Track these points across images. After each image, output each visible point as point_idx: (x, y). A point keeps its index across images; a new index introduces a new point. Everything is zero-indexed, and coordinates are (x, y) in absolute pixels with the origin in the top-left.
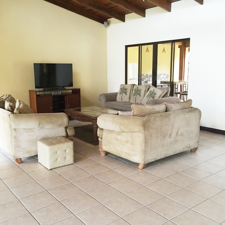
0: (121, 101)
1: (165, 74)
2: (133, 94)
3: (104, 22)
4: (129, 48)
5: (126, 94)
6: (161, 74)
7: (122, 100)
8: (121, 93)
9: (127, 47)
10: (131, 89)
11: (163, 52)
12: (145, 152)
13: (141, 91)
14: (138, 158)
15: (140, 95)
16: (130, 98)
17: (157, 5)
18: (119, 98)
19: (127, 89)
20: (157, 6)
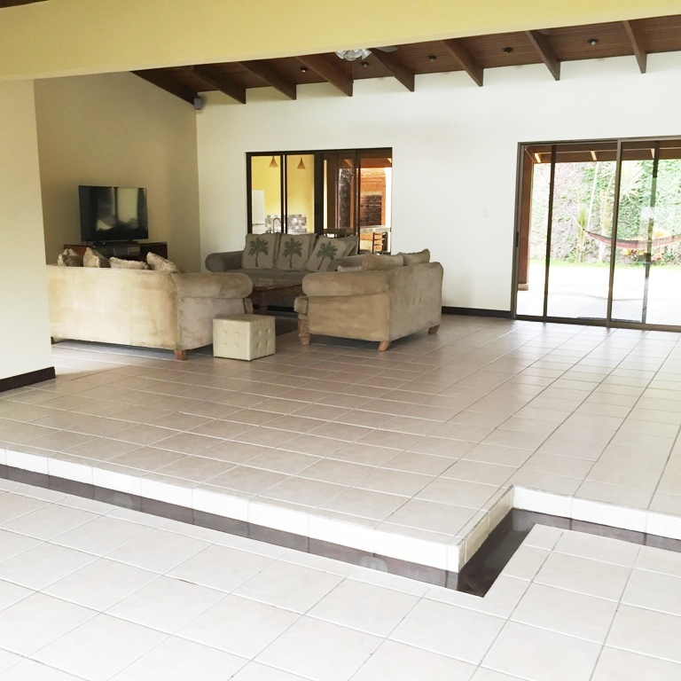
0: (255, 267)
1: (300, 216)
2: (281, 253)
3: (195, 100)
4: (253, 158)
5: (266, 253)
6: (294, 216)
7: (257, 265)
8: (252, 252)
9: (249, 155)
10: (275, 243)
11: (299, 167)
12: (389, 323)
13: (301, 245)
14: (378, 334)
15: (300, 255)
16: (275, 261)
17: (326, 79)
18: (248, 262)
19: (266, 244)
20: (326, 81)
